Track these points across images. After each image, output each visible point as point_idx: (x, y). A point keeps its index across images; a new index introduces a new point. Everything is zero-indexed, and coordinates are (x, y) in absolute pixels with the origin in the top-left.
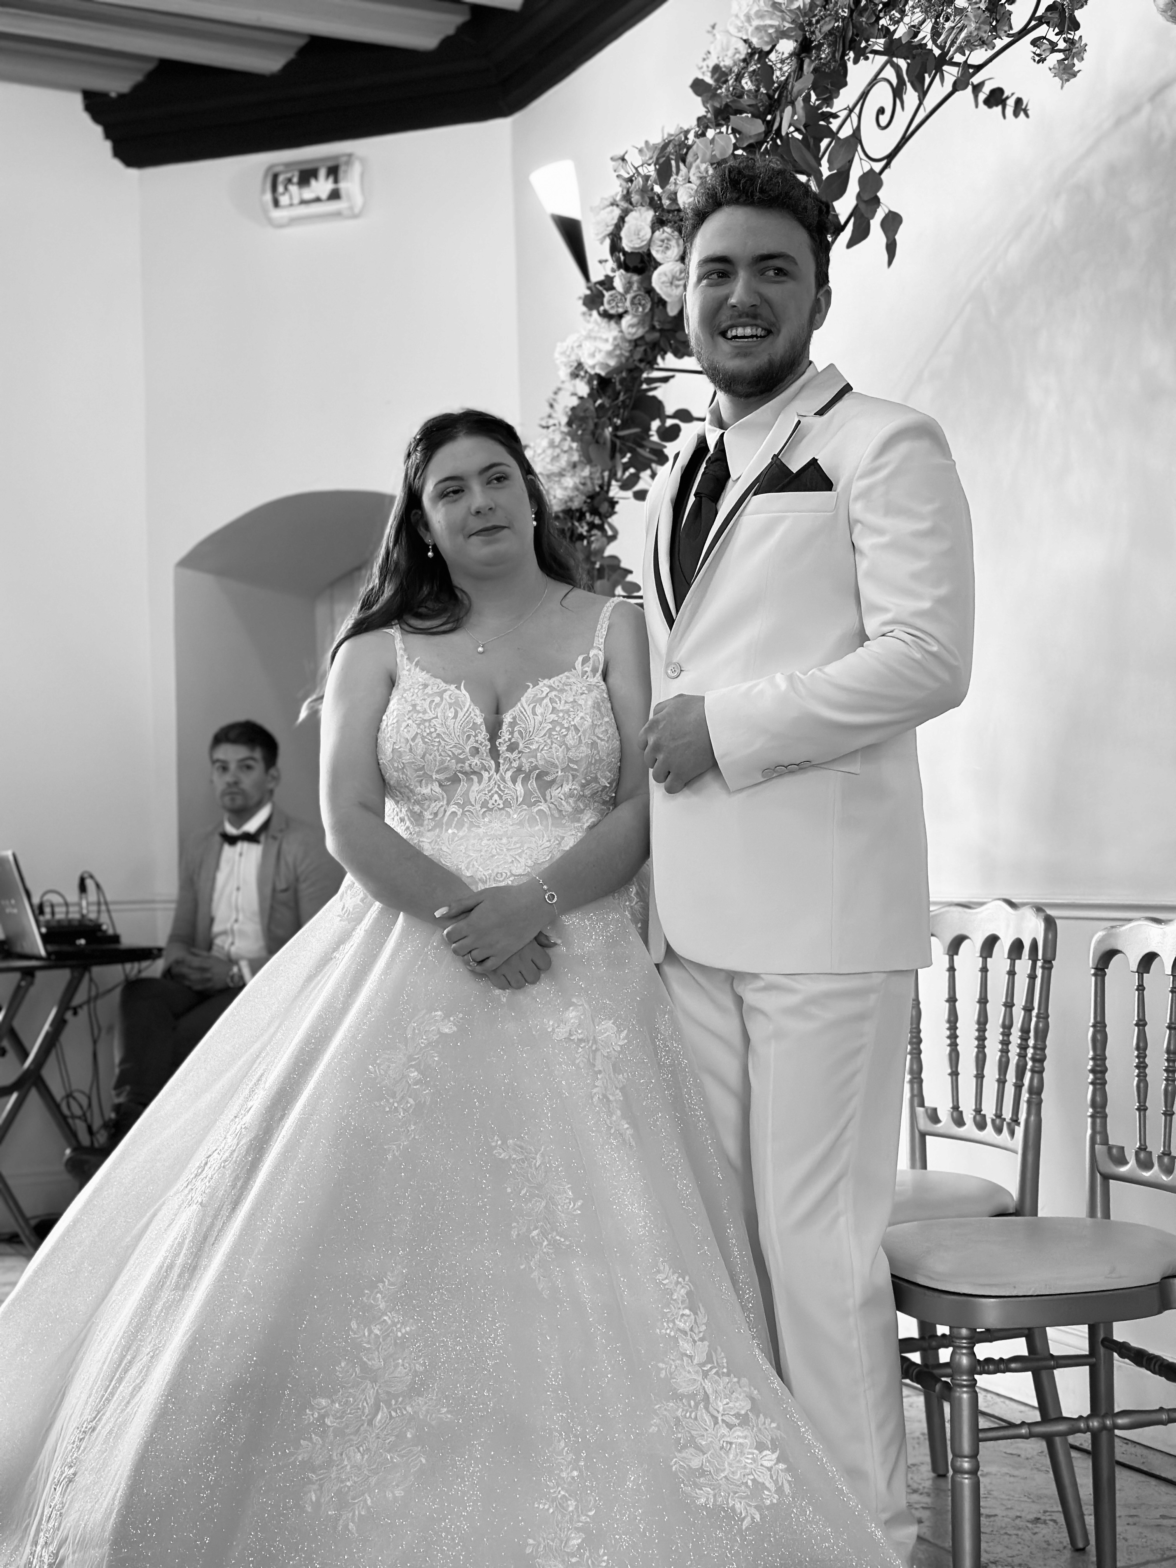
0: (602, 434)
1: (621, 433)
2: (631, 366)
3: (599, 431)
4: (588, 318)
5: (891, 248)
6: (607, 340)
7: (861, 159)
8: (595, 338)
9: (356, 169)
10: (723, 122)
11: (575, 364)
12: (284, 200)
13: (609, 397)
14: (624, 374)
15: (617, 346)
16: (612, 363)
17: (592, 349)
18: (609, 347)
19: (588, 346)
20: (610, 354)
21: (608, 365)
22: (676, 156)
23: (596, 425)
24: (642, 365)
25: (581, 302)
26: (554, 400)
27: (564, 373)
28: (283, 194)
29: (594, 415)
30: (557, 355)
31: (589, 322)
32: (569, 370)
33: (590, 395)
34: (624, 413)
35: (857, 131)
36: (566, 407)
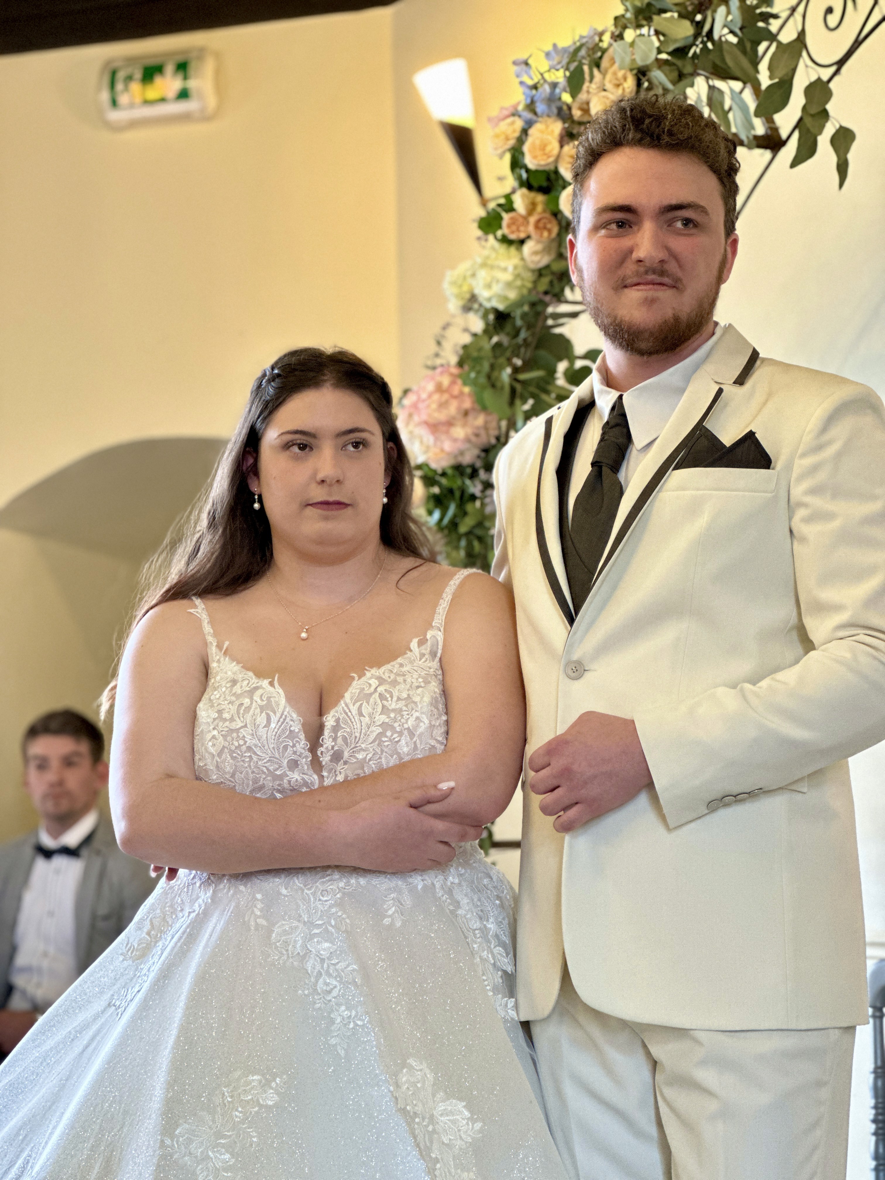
0: (498, 378)
1: (522, 377)
2: (534, 298)
3: (495, 374)
4: (483, 243)
5: (842, 169)
6: (505, 269)
7: (807, 66)
8: (492, 267)
9: (209, 67)
10: (644, 22)
11: (468, 296)
12: (123, 99)
13: (508, 334)
14: (526, 308)
15: (517, 276)
16: (513, 295)
17: (489, 279)
18: (507, 277)
19: (483, 275)
20: (509, 285)
21: (506, 298)
22: (590, 62)
23: (492, 367)
24: (547, 298)
25: (475, 225)
26: (443, 336)
27: (454, 306)
28: (122, 92)
29: (490, 354)
30: (446, 285)
31: (484, 247)
32: (460, 303)
33: (486, 331)
34: (525, 353)
35: (802, 35)
36: (455, 345)
